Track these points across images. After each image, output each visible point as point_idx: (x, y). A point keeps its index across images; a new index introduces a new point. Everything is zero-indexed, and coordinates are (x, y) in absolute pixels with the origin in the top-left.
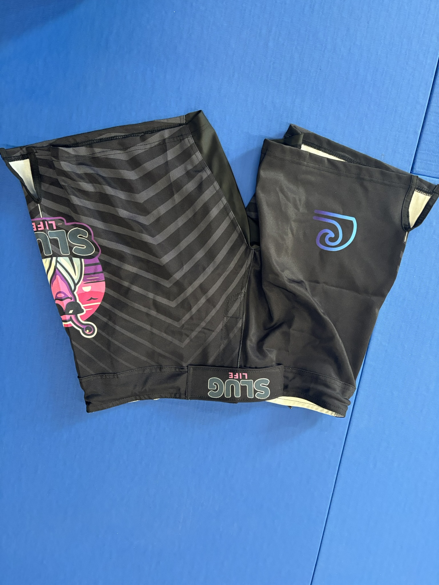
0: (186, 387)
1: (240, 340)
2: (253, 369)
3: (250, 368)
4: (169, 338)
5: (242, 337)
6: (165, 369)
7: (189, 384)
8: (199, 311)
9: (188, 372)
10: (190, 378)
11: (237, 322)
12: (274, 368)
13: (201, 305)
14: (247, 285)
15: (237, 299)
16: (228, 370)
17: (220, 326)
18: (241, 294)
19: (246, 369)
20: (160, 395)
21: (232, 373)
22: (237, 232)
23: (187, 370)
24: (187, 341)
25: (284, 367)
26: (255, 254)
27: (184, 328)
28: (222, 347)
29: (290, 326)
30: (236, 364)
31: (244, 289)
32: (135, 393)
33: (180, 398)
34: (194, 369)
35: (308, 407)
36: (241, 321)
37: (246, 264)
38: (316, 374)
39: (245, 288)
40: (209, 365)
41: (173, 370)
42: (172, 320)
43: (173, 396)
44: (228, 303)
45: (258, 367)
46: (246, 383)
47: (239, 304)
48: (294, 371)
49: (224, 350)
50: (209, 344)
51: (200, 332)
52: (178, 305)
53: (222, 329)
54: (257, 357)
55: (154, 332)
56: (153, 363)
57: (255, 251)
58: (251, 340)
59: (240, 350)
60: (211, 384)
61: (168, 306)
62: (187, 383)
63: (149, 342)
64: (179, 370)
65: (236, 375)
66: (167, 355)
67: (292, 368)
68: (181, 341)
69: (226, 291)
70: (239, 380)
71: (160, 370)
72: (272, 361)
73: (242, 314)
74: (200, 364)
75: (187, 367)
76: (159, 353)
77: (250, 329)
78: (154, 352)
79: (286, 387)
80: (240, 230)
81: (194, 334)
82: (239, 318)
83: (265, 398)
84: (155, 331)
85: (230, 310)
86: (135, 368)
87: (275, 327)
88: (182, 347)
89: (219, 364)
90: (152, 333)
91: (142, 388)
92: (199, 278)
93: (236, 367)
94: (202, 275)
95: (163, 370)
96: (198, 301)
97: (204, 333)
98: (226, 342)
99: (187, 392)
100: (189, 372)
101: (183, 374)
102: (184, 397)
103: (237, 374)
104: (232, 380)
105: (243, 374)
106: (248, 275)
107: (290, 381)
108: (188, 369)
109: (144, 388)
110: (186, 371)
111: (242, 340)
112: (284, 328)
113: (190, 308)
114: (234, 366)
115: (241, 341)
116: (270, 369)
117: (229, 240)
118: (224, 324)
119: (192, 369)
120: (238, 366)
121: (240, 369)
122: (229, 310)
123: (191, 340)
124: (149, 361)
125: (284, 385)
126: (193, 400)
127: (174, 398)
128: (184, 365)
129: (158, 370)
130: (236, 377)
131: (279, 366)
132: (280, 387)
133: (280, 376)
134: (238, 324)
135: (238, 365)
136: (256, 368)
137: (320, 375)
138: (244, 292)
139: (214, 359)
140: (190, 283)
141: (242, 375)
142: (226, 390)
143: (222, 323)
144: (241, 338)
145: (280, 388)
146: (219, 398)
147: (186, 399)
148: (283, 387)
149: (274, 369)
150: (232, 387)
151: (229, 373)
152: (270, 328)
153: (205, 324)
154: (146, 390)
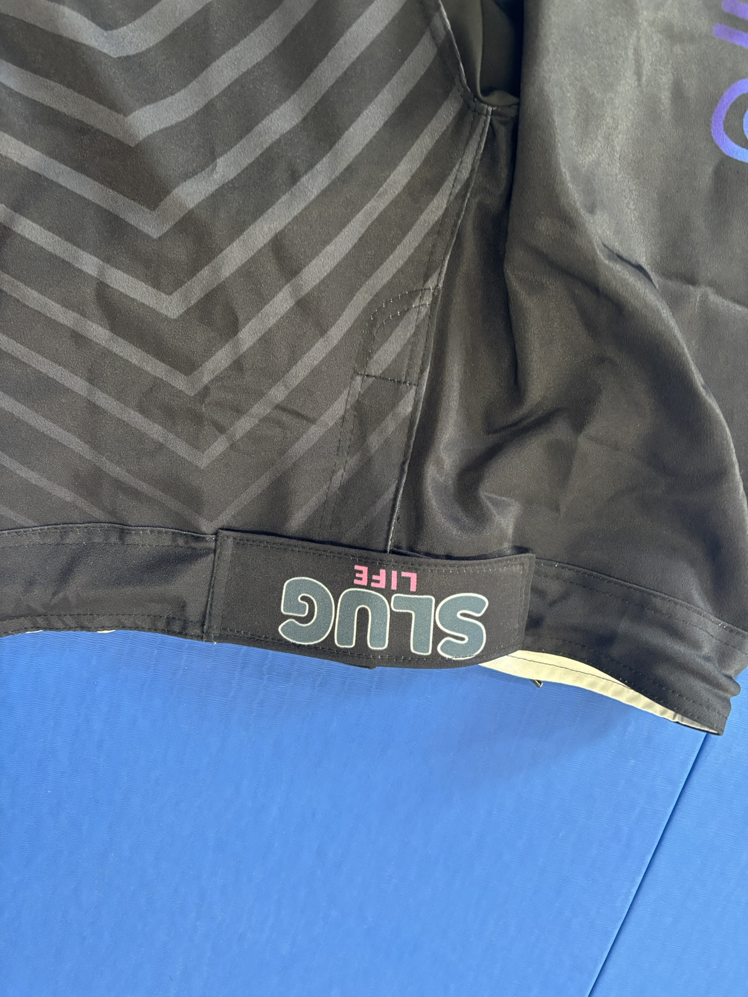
0: (207, 602)
1: (402, 460)
2: (438, 561)
3: (428, 554)
4: (155, 431)
5: (411, 450)
6: (137, 534)
7: (216, 590)
8: (266, 340)
9: (218, 551)
10: (223, 574)
11: (397, 397)
12: (507, 560)
13: (273, 321)
14: (447, 262)
15: (404, 313)
16: (353, 556)
17: (338, 408)
18: (423, 294)
19: (414, 559)
20: (119, 620)
21: (365, 569)
22: (434, 38)
23: (212, 545)
24: (219, 446)
25: (537, 558)
26: (493, 134)
27: (207, 401)
28: (340, 477)
29: (579, 426)
30: (381, 540)
31: (435, 276)
32: (29, 607)
33: (182, 633)
34: (237, 544)
35: (593, 684)
36: (412, 393)
37: (451, 178)
38: (643, 591)
39: (440, 274)
40: (290, 534)
41: (166, 541)
42: (168, 364)
43: (161, 624)
44: (373, 325)
45: (456, 553)
46: (410, 604)
47: (412, 332)
48: (567, 574)
49: (345, 488)
50: (294, 464)
51: (265, 420)
52: (187, 312)
53: (343, 418)
54: (456, 520)
55: (98, 403)
56: (98, 514)
57: (495, 123)
58: (439, 463)
59: (401, 492)
60: (291, 599)
61: (153, 311)
62: (211, 586)
63: (80, 437)
64: (187, 542)
65: (378, 574)
66: (144, 487)
67: (562, 564)
68: (196, 443)
69: (368, 277)
70: (387, 592)
71: (121, 538)
72: (502, 538)
73: (417, 369)
74: (257, 529)
75: (216, 534)
76: (116, 480)
77: (440, 426)
78: (98, 475)
79: (534, 623)
80: (445, 27)
81: (243, 426)
82: (405, 382)
83: (468, 658)
84: (103, 400)
85: (378, 349)
86: (31, 523)
87: (525, 423)
88: (199, 465)
89: (326, 536)
90: (94, 408)
91: (54, 594)
92: (271, 209)
93: (381, 547)
94: (284, 198)
95: (129, 540)
96: (265, 304)
97: (279, 423)
98: (353, 461)
99: (207, 617)
100: (220, 553)
101: (201, 556)
102: (199, 632)
103: (383, 572)
104: (363, 592)
105: (404, 574)
106: (455, 225)
107: (553, 603)
108: (218, 543)
109: (61, 595)
110: (210, 549)
111: (408, 461)
112: (560, 430)
113: (232, 328)
114: (375, 547)
115: (404, 463)
116: (496, 562)
117: (398, 74)
118: (352, 400)
119: (230, 541)
120: (386, 545)
121: (394, 555)
122: (374, 352)
123: (232, 446)
124: (81, 503)
125: (529, 617)
126: (228, 644)
127: (163, 631)
128: (204, 529)
129: (114, 539)
130: (378, 582)
131: (523, 555)
132: (517, 624)
133: (521, 588)
134: (401, 403)
135: (390, 543)
136: (449, 557)
137: (655, 596)
138: (435, 289)
139: (309, 517)
140: (238, 229)
141: (399, 576)
142: (339, 622)
143: (344, 396)
144: (405, 455)
145: (517, 626)
146: (315, 645)
147: (202, 638)
148: (525, 622)
149: (507, 566)
150: (363, 613)
151: (357, 567)
152: (509, 426)
153: (287, 393)
154: (65, 599)
